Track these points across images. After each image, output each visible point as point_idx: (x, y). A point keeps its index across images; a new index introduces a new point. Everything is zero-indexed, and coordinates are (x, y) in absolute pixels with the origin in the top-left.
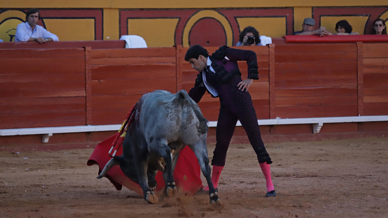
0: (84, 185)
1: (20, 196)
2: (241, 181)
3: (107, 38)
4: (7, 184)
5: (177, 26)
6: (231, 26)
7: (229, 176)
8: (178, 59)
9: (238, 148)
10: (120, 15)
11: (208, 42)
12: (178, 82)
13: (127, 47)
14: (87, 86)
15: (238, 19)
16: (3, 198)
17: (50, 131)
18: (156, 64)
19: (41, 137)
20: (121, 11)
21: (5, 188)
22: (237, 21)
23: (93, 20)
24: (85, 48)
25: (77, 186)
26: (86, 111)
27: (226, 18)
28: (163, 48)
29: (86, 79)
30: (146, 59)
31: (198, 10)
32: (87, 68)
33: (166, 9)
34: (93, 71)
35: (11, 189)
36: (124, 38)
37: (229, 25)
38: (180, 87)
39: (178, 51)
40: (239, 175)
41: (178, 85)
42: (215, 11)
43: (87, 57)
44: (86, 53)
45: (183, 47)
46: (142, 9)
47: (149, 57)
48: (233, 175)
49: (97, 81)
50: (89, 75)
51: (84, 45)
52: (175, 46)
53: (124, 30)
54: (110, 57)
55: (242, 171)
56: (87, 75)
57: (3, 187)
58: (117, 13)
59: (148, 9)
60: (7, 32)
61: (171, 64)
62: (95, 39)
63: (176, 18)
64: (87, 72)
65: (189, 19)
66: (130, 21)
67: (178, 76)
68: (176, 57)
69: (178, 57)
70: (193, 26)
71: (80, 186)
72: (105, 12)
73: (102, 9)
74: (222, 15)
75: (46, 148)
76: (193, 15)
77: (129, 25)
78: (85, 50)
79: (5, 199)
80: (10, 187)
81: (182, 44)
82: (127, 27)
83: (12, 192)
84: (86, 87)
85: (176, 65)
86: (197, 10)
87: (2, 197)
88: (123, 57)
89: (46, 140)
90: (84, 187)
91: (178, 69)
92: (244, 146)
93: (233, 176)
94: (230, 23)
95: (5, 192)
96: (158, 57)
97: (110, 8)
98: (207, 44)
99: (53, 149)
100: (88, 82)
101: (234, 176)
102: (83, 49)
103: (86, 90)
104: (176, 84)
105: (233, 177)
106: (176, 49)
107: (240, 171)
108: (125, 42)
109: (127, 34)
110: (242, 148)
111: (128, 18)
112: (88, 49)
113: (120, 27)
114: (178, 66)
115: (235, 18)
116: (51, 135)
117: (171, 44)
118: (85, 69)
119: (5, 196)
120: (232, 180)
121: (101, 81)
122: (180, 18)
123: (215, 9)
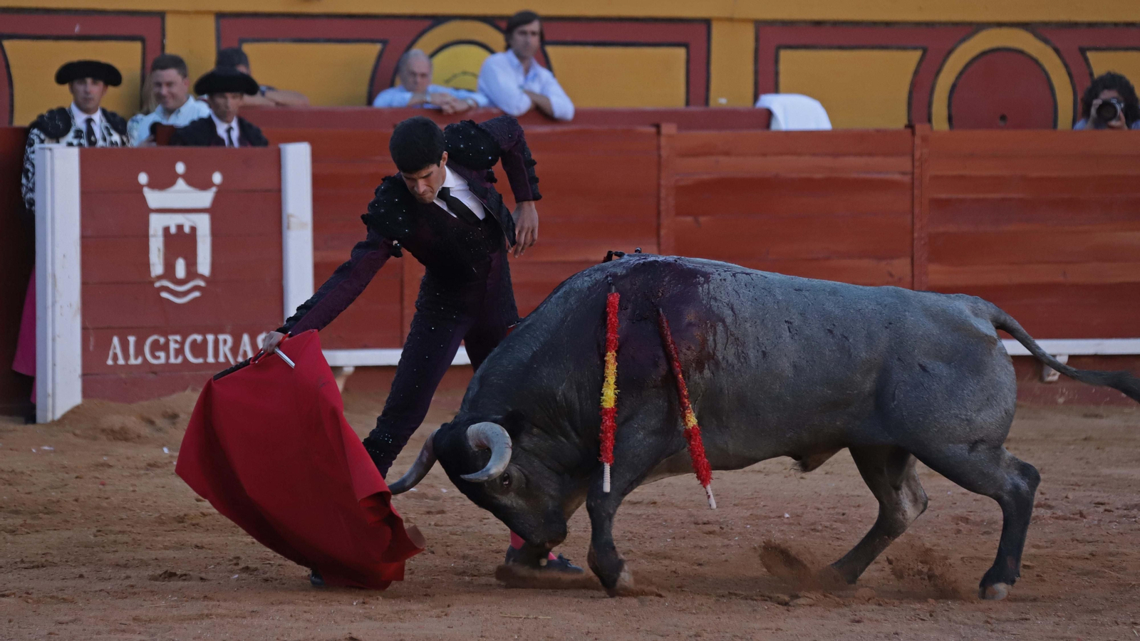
0: (656, 498)
1: (481, 521)
2: (1099, 500)
3: (720, 100)
4: (444, 491)
5: (916, 73)
6: (1070, 75)
7: (1063, 487)
8: (917, 164)
9: (1086, 416)
10: (757, 39)
11: (1003, 118)
12: (917, 226)
13: (774, 127)
14: (663, 232)
15: (1090, 55)
16: (436, 525)
18: (854, 175)
20: (762, 27)
21: (441, 501)
22: (1086, 60)
23: (681, 52)
24: (658, 126)
25: (635, 501)
27: (1057, 51)
28: (878, 131)
29: (659, 214)
30: (828, 162)
31: (977, 27)
32: (663, 182)
33: (888, 24)
34: (681, 190)
35: (458, 504)
36: (768, 101)
37: (1063, 71)
38: (923, 242)
39: (918, 141)
40: (1089, 485)
41: (916, 235)
42: (1027, 30)
43: (664, 153)
44: (663, 141)
45: (931, 128)
46: (818, 23)
47: (836, 155)
48: (1072, 485)
49: (689, 219)
50: (668, 202)
51: (656, 119)
52: (910, 126)
53: (767, 81)
54: (727, 154)
55: (1098, 477)
56: (662, 202)
57: (436, 498)
58: (749, 32)
59: (836, 24)
61: (897, 177)
62: (688, 103)
63: (915, 48)
64: (663, 194)
65: (950, 52)
66: (785, 55)
67: (917, 210)
68: (913, 156)
69: (917, 154)
70: (961, 73)
71: (645, 502)
72: (716, 29)
73: (707, 22)
74: (1046, 41)
76: (963, 40)
77: (783, 67)
78: (659, 133)
79: (442, 528)
80: (453, 498)
81: (930, 120)
82: (777, 74)
83: (459, 512)
84: (658, 236)
85: (913, 179)
86: (971, 29)
87: (433, 523)
88: (764, 155)
90: (655, 503)
91: (916, 192)
92: (1101, 410)
93: (1074, 487)
94: (1066, 66)
95: (442, 512)
96: (860, 154)
97: (731, 20)
98: (1001, 123)
100: (666, 221)
101: (1077, 488)
102: (653, 130)
103: (659, 244)
104: (912, 233)
105: (1074, 489)
106: (913, 133)
107: (1095, 476)
108: (769, 114)
109: (775, 90)
110: (1096, 416)
111: (779, 47)
112: (668, 129)
113: (756, 73)
114: (917, 183)
115: (1083, 51)
117: (897, 120)
118: (659, 185)
119: (442, 521)
120: (1071, 496)
121: (702, 219)
122: (925, 51)
123: (1025, 26)
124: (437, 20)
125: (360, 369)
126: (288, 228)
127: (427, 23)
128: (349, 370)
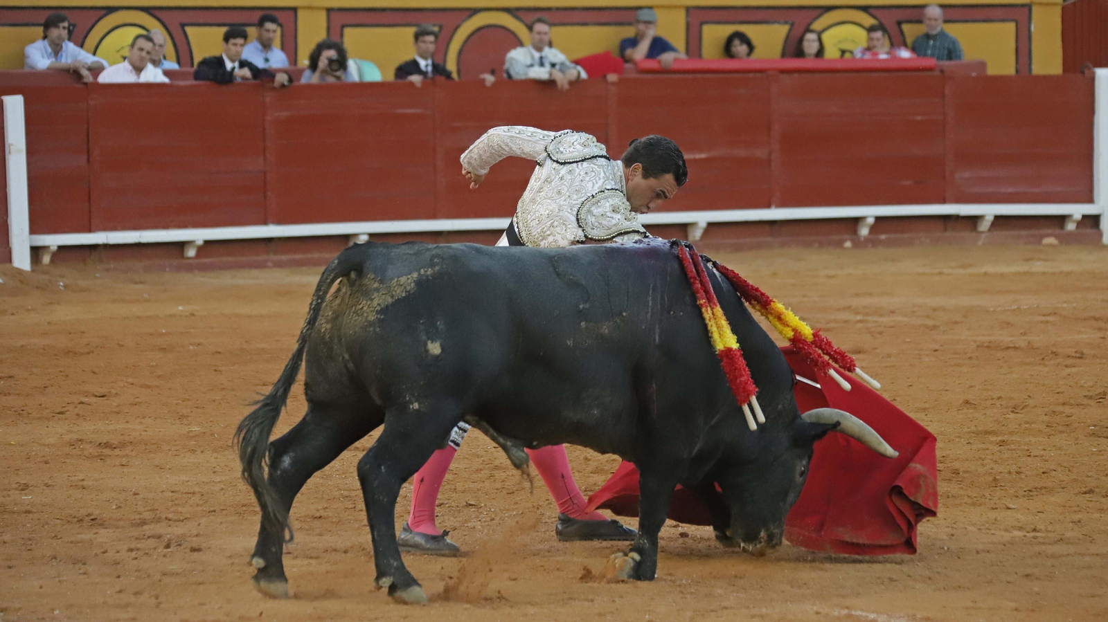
10: (328, 22)
14: (267, 152)
17: (199, 235)
19: (181, 246)
20: (331, 12)
26: (265, 197)
29: (264, 139)
31: (474, 12)
32: (267, 118)
34: (280, 123)
42: (509, 13)
50: (271, 131)
56: (267, 131)
58: (323, 16)
60: (118, 51)
64: (267, 127)
65: (458, 28)
66: (347, 31)
70: (465, 42)
72: (301, 14)
73: (294, 10)
74: (520, 20)
75: (191, 268)
76: (463, 21)
84: (264, 155)
86: (471, 12)
89: (191, 253)
97: (310, 8)
99: (203, 268)
103: (265, 159)
111: (343, 27)
116: (200, 243)
118: (264, 120)
123: (508, 10)
124: (110, 10)
125: (61, 248)
126: (10, 153)
127: (103, 12)
128: (54, 248)
